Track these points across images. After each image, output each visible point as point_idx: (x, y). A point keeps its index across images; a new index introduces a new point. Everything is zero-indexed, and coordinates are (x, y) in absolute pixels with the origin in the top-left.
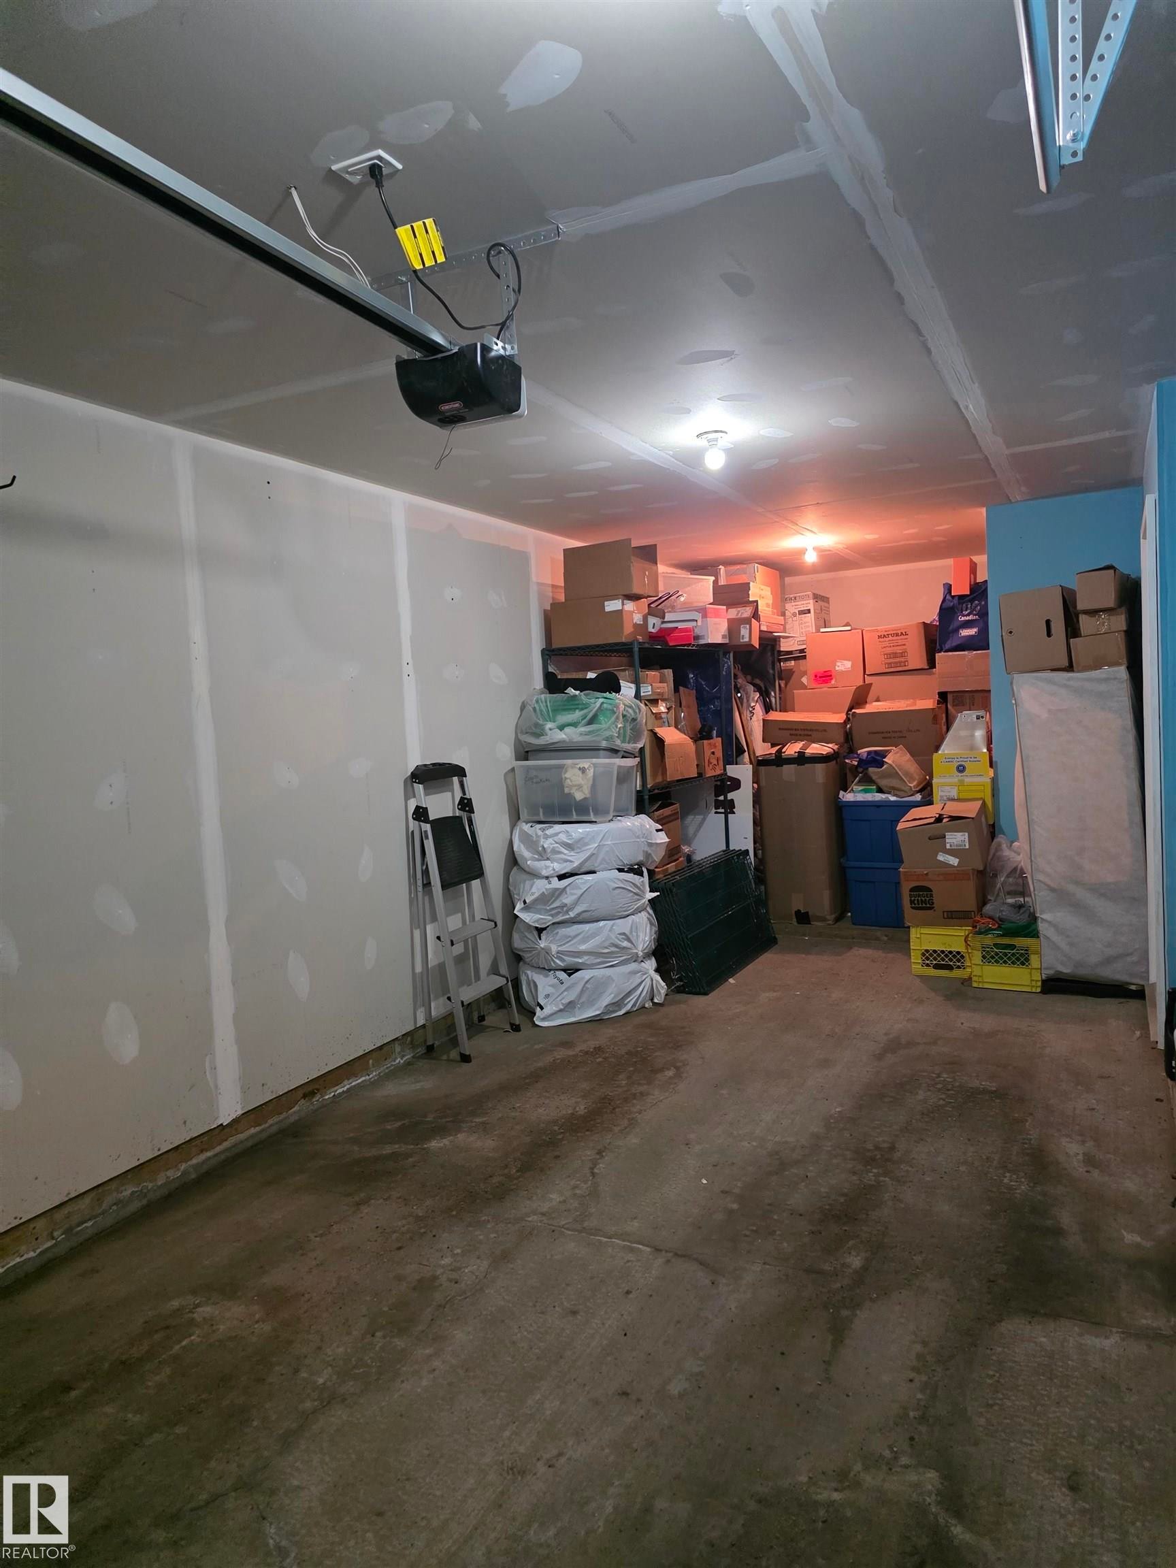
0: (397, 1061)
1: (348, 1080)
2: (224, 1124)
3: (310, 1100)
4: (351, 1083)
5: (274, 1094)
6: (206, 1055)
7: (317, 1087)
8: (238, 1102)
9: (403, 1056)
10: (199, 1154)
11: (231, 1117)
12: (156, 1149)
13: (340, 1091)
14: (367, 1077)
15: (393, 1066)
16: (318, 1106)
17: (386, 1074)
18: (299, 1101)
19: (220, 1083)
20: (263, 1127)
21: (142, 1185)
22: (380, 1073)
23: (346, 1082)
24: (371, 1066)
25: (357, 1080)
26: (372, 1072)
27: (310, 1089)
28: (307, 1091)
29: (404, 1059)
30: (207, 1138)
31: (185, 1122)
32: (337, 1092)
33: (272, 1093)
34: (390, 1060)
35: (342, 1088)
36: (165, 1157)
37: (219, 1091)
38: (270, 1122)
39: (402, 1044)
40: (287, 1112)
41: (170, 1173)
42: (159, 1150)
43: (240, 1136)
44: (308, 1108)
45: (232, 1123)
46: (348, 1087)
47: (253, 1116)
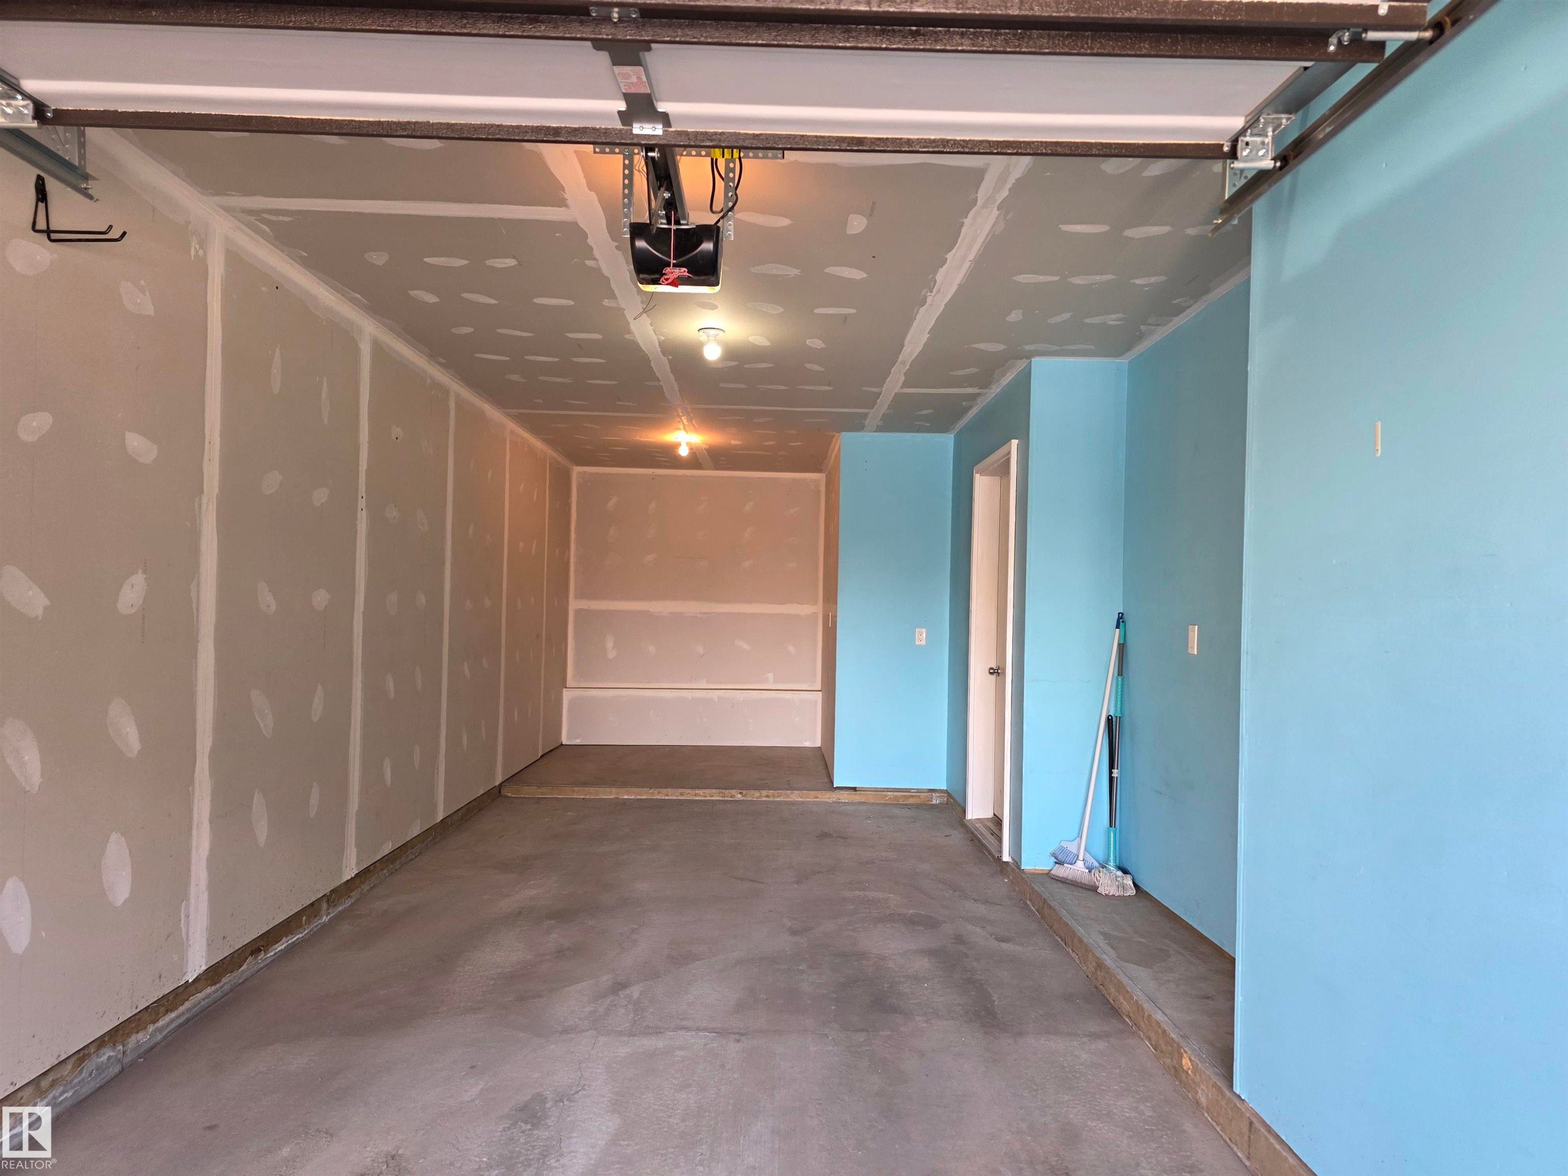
0: (323, 920)
1: (286, 937)
2: (190, 981)
3: (256, 958)
4: (288, 941)
5: (232, 948)
6: (183, 901)
7: (262, 943)
8: (203, 957)
9: (329, 914)
10: (165, 1015)
11: (196, 972)
12: (134, 1007)
13: (279, 949)
14: (301, 935)
15: (320, 924)
16: (260, 966)
17: (315, 932)
18: (247, 958)
19: (190, 933)
20: (218, 986)
21: (118, 1048)
22: (310, 931)
23: (284, 940)
24: (304, 923)
25: (293, 938)
26: (305, 930)
27: (256, 947)
28: (254, 947)
29: (329, 917)
30: (172, 996)
31: (160, 977)
32: (277, 951)
33: (230, 946)
34: (318, 918)
35: (280, 947)
36: (137, 1017)
37: (190, 943)
38: (224, 980)
39: (328, 901)
40: (237, 970)
41: (140, 1036)
42: (136, 1008)
43: (200, 996)
44: (253, 967)
45: (197, 980)
46: (286, 944)
47: (213, 974)
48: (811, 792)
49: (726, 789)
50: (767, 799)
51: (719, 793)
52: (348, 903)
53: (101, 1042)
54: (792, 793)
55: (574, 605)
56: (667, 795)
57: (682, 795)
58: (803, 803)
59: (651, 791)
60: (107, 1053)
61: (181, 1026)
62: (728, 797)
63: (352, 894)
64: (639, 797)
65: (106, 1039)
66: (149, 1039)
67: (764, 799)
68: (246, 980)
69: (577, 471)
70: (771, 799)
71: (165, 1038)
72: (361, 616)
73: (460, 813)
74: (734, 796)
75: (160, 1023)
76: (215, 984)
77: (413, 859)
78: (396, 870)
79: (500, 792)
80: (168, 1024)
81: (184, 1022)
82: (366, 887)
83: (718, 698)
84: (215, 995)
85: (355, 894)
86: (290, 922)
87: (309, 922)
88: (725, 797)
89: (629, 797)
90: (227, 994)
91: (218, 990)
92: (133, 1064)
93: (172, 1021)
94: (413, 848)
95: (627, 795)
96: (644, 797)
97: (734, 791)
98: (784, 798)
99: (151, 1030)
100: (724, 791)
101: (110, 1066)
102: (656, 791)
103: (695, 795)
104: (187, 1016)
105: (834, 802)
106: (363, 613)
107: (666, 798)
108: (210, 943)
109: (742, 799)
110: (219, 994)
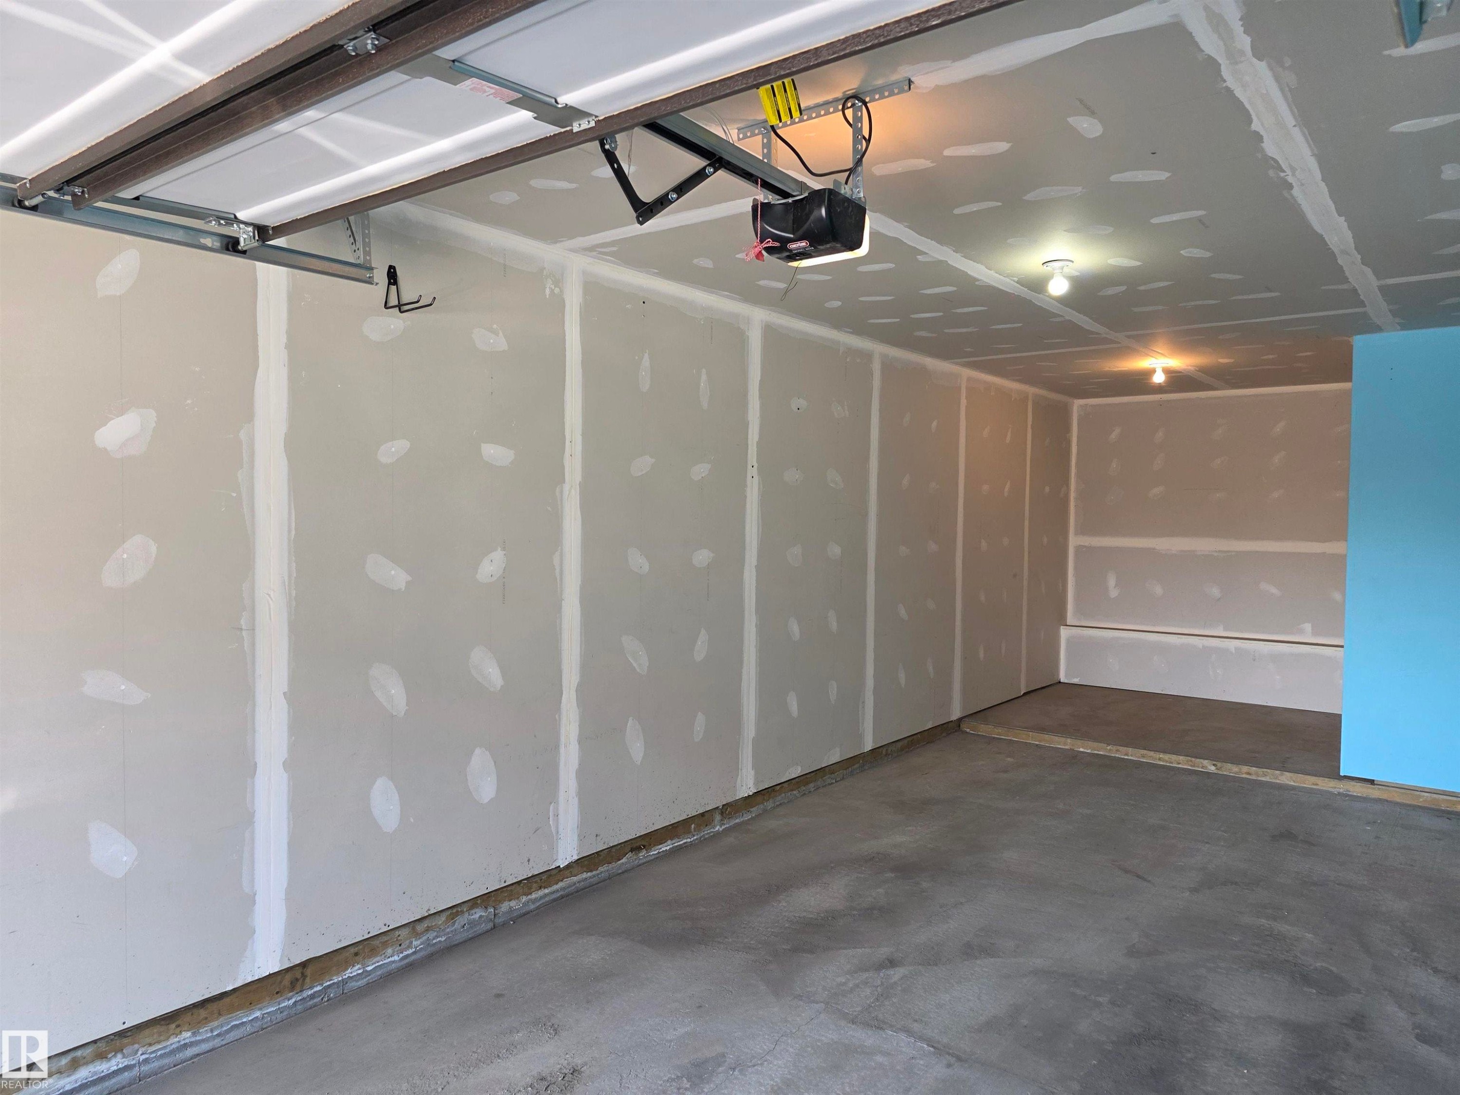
0: (717, 829)
1: (672, 840)
2: (562, 866)
3: (636, 854)
4: (674, 843)
5: (606, 845)
6: (551, 803)
7: (644, 843)
8: (574, 849)
9: (724, 824)
10: (537, 890)
11: (568, 860)
12: (502, 881)
13: (664, 849)
14: (689, 840)
15: (712, 832)
16: (641, 862)
17: (705, 839)
18: (627, 854)
19: (561, 830)
20: (594, 873)
21: (489, 910)
22: (701, 838)
23: (669, 842)
24: (692, 830)
25: (679, 842)
26: (694, 836)
27: (637, 845)
28: (635, 846)
29: (723, 827)
30: (545, 876)
31: (529, 861)
32: (661, 850)
33: (604, 843)
34: (710, 827)
35: (666, 847)
36: (509, 888)
37: (560, 836)
38: (601, 869)
39: (722, 813)
40: (616, 862)
41: (513, 903)
42: (505, 882)
43: (575, 879)
44: (633, 862)
45: (568, 867)
46: (671, 846)
47: (586, 862)
48: (1309, 777)
49: (1196, 757)
50: (1248, 776)
51: (1187, 761)
52: (747, 817)
53: (474, 903)
54: (1282, 775)
55: (1074, 541)
56: (1127, 755)
57: (1144, 757)
58: (1293, 788)
59: (1108, 748)
60: (478, 913)
61: (555, 900)
62: (1198, 767)
63: (752, 810)
64: (1096, 752)
65: (479, 902)
66: (521, 907)
67: (1244, 776)
68: (626, 871)
69: (1077, 405)
70: (1254, 777)
71: (538, 908)
72: (754, 570)
73: (899, 745)
74: (1206, 767)
75: (534, 896)
76: (591, 871)
77: (832, 783)
78: (810, 792)
79: (959, 726)
80: (541, 898)
81: (558, 898)
82: (769, 804)
83: (1236, 649)
84: (592, 880)
85: (755, 811)
86: (676, 827)
87: (698, 828)
88: (1194, 766)
89: (1086, 751)
90: (604, 881)
91: (594, 876)
92: (504, 924)
93: (546, 895)
94: (833, 773)
95: (1083, 747)
96: (1101, 753)
97: (1207, 761)
98: (1271, 779)
99: (524, 900)
100: (1193, 759)
101: (482, 923)
102: (1115, 748)
103: (1160, 759)
104: (561, 893)
105: (1339, 794)
106: (755, 566)
107: (1126, 757)
108: (582, 838)
109: (1216, 771)
110: (595, 880)
